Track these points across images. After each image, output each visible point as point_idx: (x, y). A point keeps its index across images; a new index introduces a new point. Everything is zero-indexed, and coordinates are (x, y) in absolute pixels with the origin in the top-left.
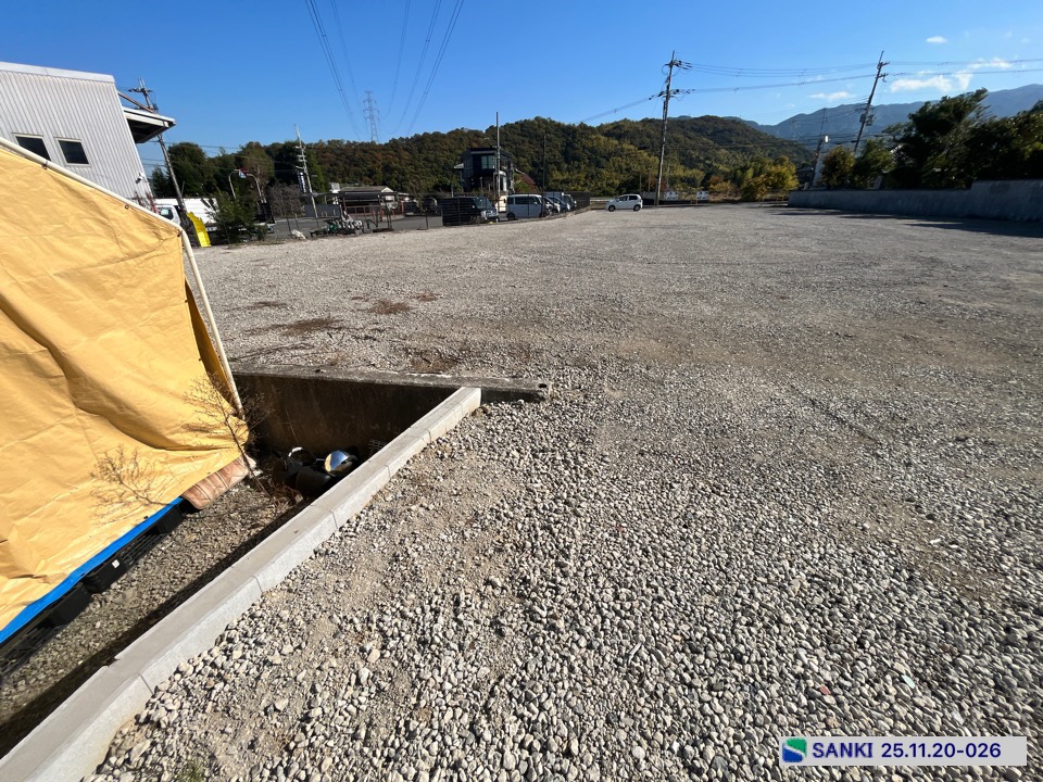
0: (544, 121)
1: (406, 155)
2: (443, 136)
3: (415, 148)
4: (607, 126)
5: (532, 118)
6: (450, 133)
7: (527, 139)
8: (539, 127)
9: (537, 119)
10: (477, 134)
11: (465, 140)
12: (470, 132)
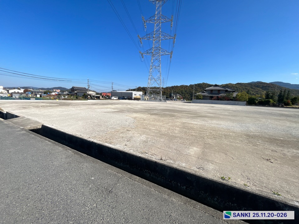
0: (205, 84)
1: (169, 90)
2: (178, 86)
3: (171, 89)
4: (224, 85)
5: (202, 83)
6: (180, 86)
7: (199, 88)
8: (203, 85)
9: (203, 83)
10: (187, 86)
11: (184, 87)
12: (185, 86)
